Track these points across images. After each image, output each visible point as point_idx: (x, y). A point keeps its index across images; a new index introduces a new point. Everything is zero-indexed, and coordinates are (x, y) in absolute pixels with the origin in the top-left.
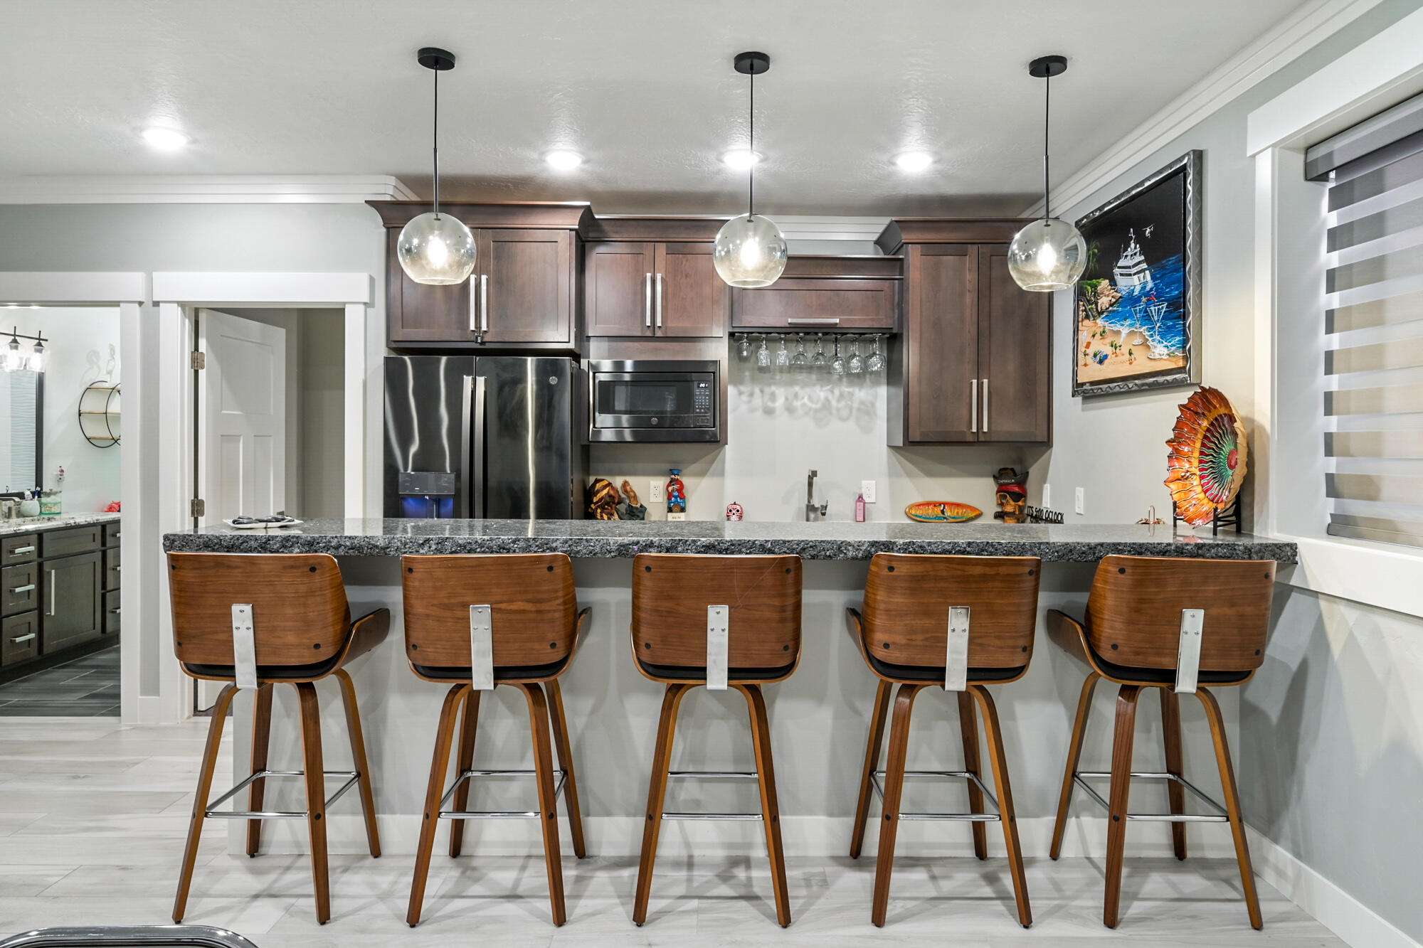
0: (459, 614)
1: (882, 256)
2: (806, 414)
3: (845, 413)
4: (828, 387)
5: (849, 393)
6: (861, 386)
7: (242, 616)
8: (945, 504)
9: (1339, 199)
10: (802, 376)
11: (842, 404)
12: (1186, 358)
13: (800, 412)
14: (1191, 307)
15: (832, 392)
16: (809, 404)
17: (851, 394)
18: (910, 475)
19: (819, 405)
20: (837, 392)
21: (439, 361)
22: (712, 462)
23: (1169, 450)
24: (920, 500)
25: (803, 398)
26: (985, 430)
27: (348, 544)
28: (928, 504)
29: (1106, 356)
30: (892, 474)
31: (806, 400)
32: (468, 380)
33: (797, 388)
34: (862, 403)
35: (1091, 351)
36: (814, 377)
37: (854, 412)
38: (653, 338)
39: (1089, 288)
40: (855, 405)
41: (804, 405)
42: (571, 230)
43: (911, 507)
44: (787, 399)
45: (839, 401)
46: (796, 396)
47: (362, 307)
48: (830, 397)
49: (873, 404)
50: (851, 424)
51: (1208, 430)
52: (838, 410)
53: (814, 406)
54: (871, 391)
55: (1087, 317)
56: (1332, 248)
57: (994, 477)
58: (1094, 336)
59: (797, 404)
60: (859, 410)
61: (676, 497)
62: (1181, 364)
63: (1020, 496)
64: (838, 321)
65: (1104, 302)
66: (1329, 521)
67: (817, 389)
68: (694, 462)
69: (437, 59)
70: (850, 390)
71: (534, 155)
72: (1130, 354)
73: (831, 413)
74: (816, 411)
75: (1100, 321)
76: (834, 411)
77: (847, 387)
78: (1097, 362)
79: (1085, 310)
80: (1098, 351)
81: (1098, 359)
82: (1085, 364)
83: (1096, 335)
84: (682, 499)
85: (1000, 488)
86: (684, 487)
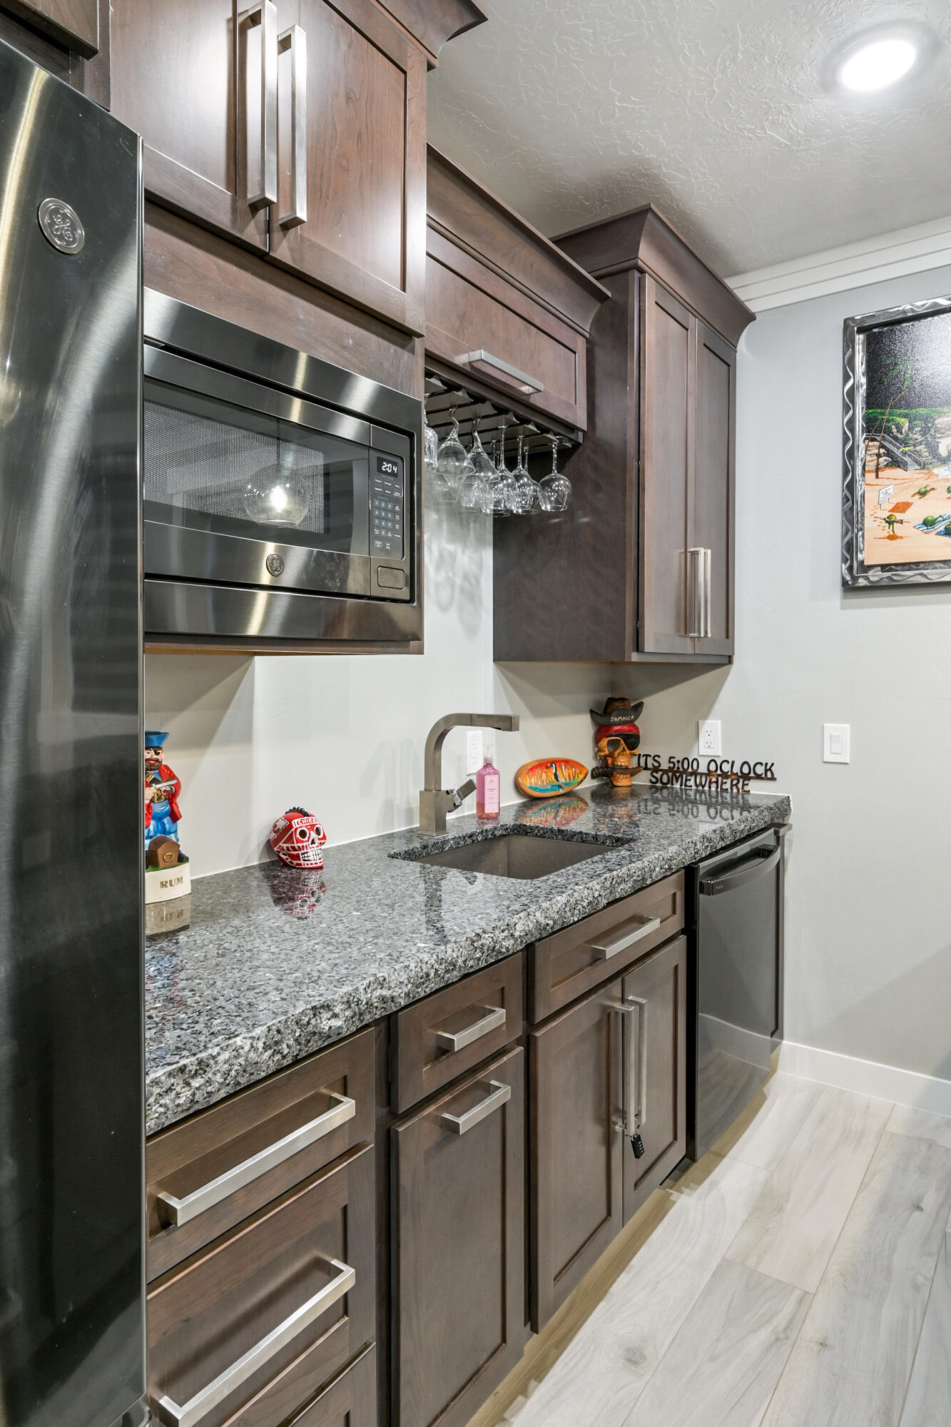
3: (445, 595)
5: (450, 553)
11: (442, 575)
26: (709, 634)
34: (466, 576)
37: (458, 595)
40: (458, 582)
49: (478, 582)
57: (592, 712)
60: (462, 589)
63: (633, 741)
70: (450, 547)
77: (448, 541)
78: (938, 534)
79: (889, 453)
80: (941, 516)
81: (942, 528)
82: (892, 537)
83: (931, 492)
84: (175, 816)
85: (602, 731)
86: (178, 786)
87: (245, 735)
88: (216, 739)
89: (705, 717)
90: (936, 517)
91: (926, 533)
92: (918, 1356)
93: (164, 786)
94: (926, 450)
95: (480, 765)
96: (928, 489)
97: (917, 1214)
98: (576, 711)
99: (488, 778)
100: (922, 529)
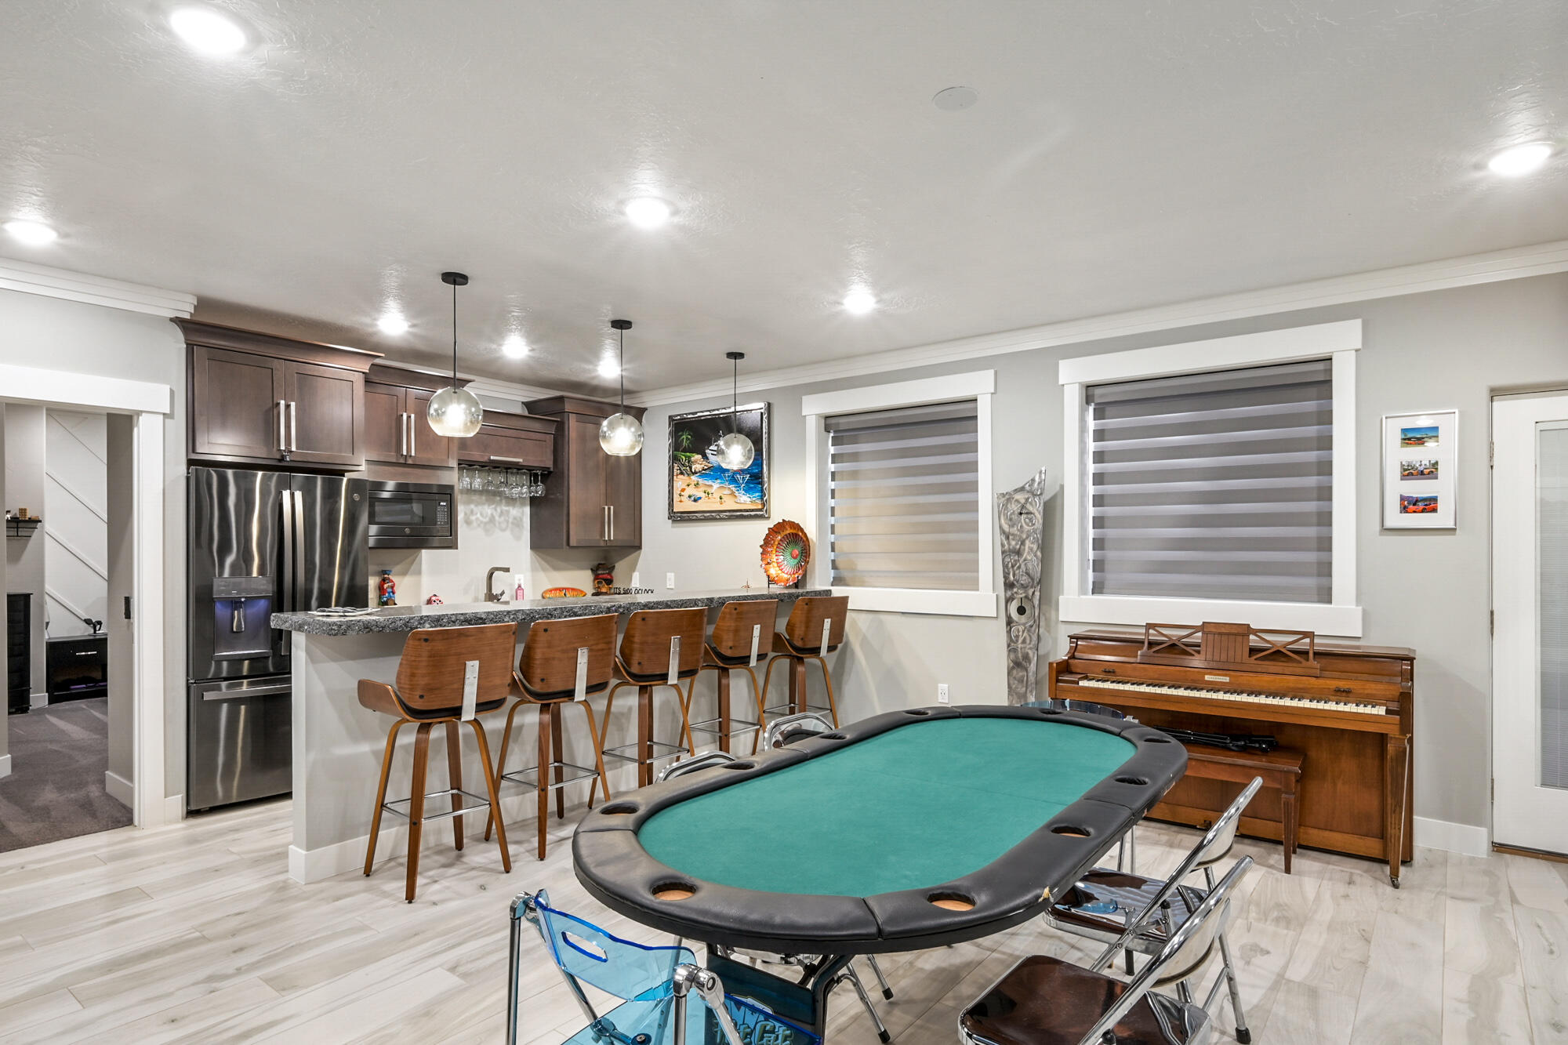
0: (572, 655)
1: (526, 413)
2: (479, 525)
3: (504, 526)
4: (493, 506)
5: (506, 511)
6: (514, 506)
7: (473, 668)
8: (566, 589)
9: (836, 442)
10: (475, 497)
11: (502, 519)
12: (764, 505)
13: (475, 524)
14: (766, 479)
15: (496, 510)
16: (481, 518)
17: (508, 512)
18: (544, 570)
19: (487, 519)
20: (499, 510)
21: (255, 476)
22: (412, 563)
23: (761, 550)
24: (550, 587)
25: (477, 514)
26: (612, 538)
27: (462, 618)
28: (556, 589)
29: (700, 498)
30: (533, 570)
31: (479, 515)
32: (286, 494)
33: (472, 506)
34: (515, 518)
35: (686, 494)
36: (484, 498)
37: (510, 525)
38: (405, 465)
39: (684, 458)
40: (510, 520)
41: (477, 519)
42: (363, 373)
43: (545, 592)
44: (466, 514)
45: (500, 516)
46: (472, 512)
47: (161, 417)
48: (495, 514)
49: (521, 520)
50: (508, 533)
51: (781, 540)
52: (500, 523)
53: (484, 520)
54: (521, 510)
55: (682, 473)
56: (833, 462)
57: (592, 570)
58: (688, 485)
59: (473, 518)
60: (512, 523)
61: (389, 593)
62: (760, 507)
63: (609, 582)
64: (521, 460)
65: (697, 467)
66: (832, 580)
67: (486, 507)
68: (398, 564)
69: (455, 279)
70: (507, 508)
71: (367, 320)
72: (721, 498)
73: (495, 525)
74: (486, 523)
75: (694, 478)
76: (497, 524)
77: (505, 506)
78: (693, 501)
79: (680, 469)
81: (693, 499)
82: (681, 501)
84: (394, 593)
85: (596, 577)
86: (394, 584)
87: (419, 573)
88: (410, 572)
89: (634, 571)
90: (692, 495)
91: (689, 501)
93: (390, 584)
95: (517, 587)
96: (690, 484)
98: (587, 569)
99: (519, 591)
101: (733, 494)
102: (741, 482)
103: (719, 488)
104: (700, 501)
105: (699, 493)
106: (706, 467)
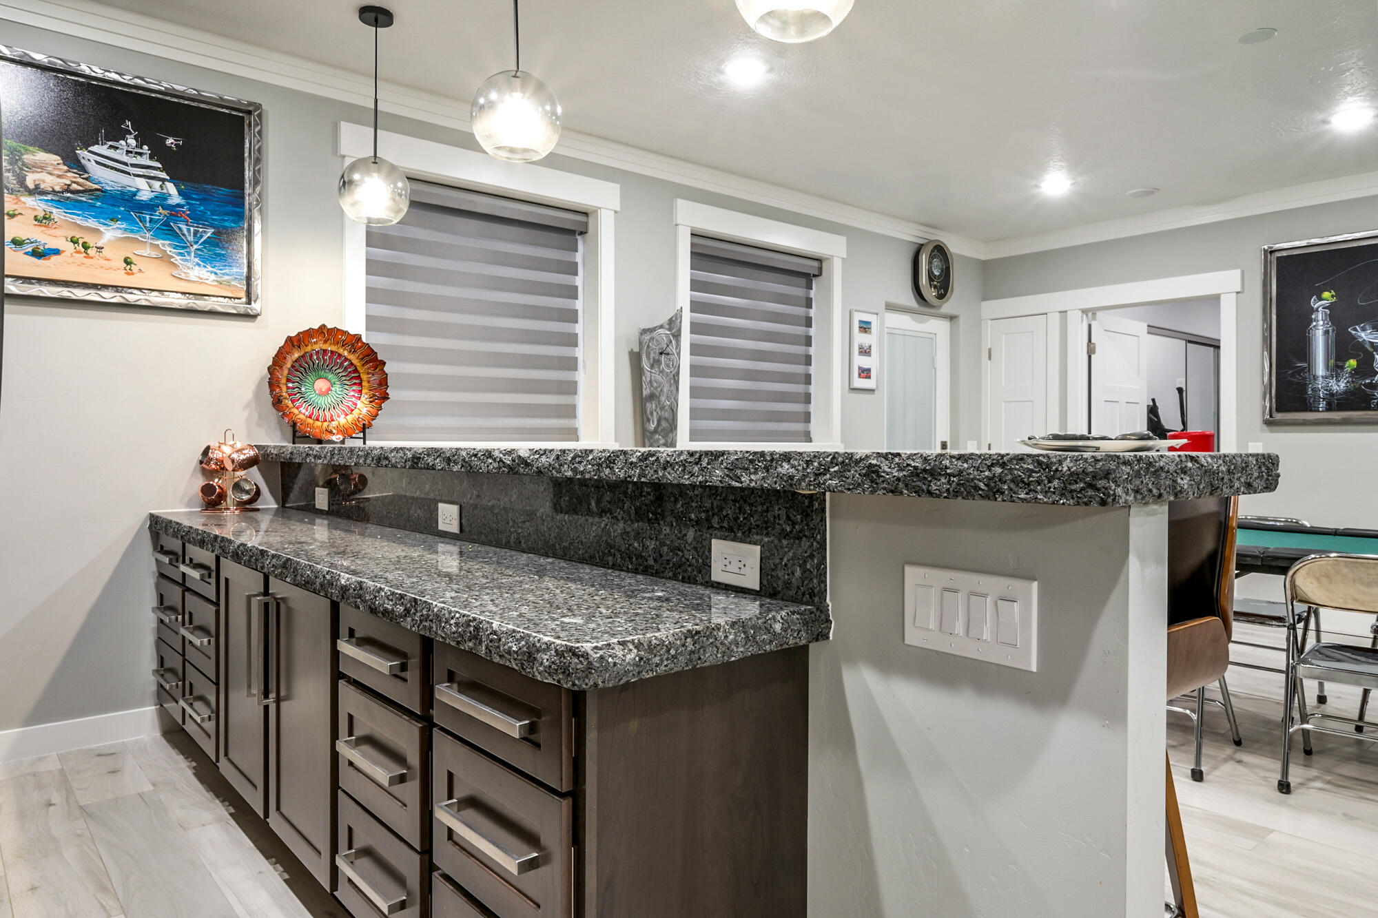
12: (250, 292)
51: (297, 361)
62: (242, 295)
65: (43, 180)
72: (127, 262)
75: (32, 201)
78: (26, 253)
80: (28, 239)
81: (30, 250)
83: (19, 216)
90: (24, 239)
91: (14, 251)
92: (103, 859)
94: (14, 178)
96: (16, 212)
97: (52, 808)
100: (10, 246)
101: (165, 259)
102: (191, 238)
103: (121, 239)
104: (54, 258)
105: (47, 239)
106: (74, 186)
